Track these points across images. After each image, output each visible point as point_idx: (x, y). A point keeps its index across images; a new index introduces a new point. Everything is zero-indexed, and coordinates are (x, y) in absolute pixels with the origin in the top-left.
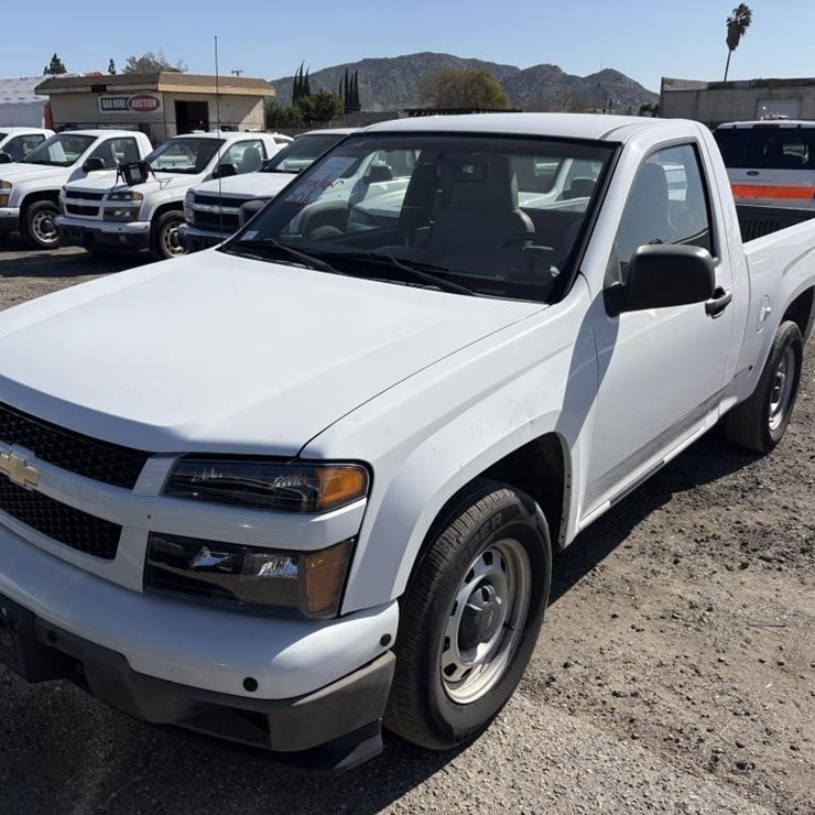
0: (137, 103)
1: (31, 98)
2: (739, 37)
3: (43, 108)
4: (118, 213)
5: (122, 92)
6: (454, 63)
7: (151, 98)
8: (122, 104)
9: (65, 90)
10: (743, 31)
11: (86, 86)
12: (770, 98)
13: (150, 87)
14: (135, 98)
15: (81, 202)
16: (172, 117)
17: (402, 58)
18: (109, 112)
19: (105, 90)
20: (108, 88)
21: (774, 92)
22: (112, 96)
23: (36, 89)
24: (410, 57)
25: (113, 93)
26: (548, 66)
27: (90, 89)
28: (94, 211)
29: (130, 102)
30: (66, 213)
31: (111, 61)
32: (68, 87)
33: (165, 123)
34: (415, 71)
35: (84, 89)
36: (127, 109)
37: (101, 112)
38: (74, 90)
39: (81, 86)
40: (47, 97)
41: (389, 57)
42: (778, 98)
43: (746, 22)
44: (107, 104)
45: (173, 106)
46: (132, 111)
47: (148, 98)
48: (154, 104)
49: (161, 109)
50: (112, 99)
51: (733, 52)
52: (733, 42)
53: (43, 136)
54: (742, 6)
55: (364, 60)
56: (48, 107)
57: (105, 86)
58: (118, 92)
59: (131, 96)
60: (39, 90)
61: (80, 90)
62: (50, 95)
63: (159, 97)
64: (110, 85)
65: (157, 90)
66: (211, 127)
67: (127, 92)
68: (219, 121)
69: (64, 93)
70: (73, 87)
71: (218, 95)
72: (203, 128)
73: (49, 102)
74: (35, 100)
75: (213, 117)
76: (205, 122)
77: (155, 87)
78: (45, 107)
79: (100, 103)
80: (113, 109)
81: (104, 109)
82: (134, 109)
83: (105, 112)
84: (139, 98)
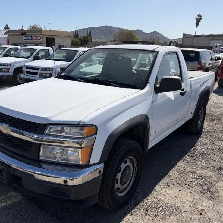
0: (35, 38)
2: (199, 23)
4: (44, 75)
5: (30, 35)
6: (114, 29)
7: (39, 36)
9: (13, 34)
10: (200, 21)
12: (213, 39)
13: (39, 33)
14: (34, 37)
15: (31, 71)
16: (45, 42)
17: (100, 27)
18: (26, 40)
19: (25, 34)
20: (26, 34)
21: (215, 38)
22: (27, 36)
23: (5, 33)
24: (102, 27)
25: (27, 35)
26: (139, 30)
27: (21, 34)
28: (36, 74)
30: (26, 74)
31: (23, 26)
33: (43, 44)
34: (103, 30)
35: (19, 34)
36: (32, 39)
37: (24, 40)
38: (16, 34)
40: (8, 36)
41: (96, 27)
42: (216, 40)
43: (201, 19)
44: (26, 38)
45: (45, 39)
46: (33, 40)
47: (38, 36)
48: (40, 38)
49: (42, 40)
51: (197, 27)
52: (197, 24)
53: (18, 48)
54: (199, 15)
55: (89, 27)
57: (25, 33)
58: (29, 35)
59: (33, 36)
60: (5, 34)
62: (8, 35)
63: (41, 36)
64: (27, 33)
65: (41, 34)
66: (56, 45)
67: (32, 35)
68: (58, 44)
69: (13, 35)
70: (16, 33)
71: (58, 36)
72: (54, 45)
73: (8, 37)
74: (4, 37)
75: (56, 42)
76: (55, 43)
77: (40, 33)
78: (7, 39)
79: (23, 38)
80: (27, 39)
81: (25, 39)
82: (34, 39)
83: (25, 40)
84: (35, 36)
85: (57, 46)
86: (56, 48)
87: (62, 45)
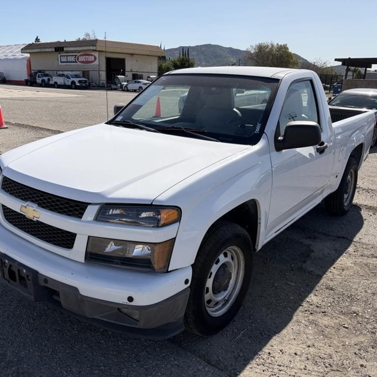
0: (82, 59)
1: (20, 55)
3: (26, 62)
5: (72, 52)
7: (92, 55)
8: (72, 59)
9: (38, 50)
11: (51, 47)
13: (92, 48)
14: (81, 55)
16: (104, 67)
18: (65, 64)
19: (63, 50)
20: (65, 49)
22: (67, 54)
23: (22, 49)
25: (67, 52)
27: (54, 50)
29: (78, 57)
32: (41, 48)
33: (99, 71)
35: (50, 50)
36: (76, 62)
37: (60, 64)
38: (44, 50)
39: (48, 48)
40: (28, 55)
44: (64, 59)
45: (104, 61)
47: (89, 55)
48: (93, 59)
49: (97, 62)
50: (67, 56)
56: (29, 61)
57: (63, 48)
59: (79, 54)
60: (24, 50)
61: (47, 50)
62: (30, 53)
63: (96, 54)
64: (66, 47)
65: (95, 51)
66: (126, 73)
67: (75, 51)
68: (131, 71)
69: (38, 52)
70: (43, 48)
71: (132, 54)
72: (123, 74)
73: (30, 57)
74: (22, 57)
75: (128, 68)
76: (124, 71)
77: (94, 48)
78: (27, 61)
79: (59, 59)
80: (67, 62)
81: (61, 62)
82: (80, 62)
83: (62, 64)
84: (83, 55)
85: (129, 75)
86: (128, 82)
87: (139, 73)
